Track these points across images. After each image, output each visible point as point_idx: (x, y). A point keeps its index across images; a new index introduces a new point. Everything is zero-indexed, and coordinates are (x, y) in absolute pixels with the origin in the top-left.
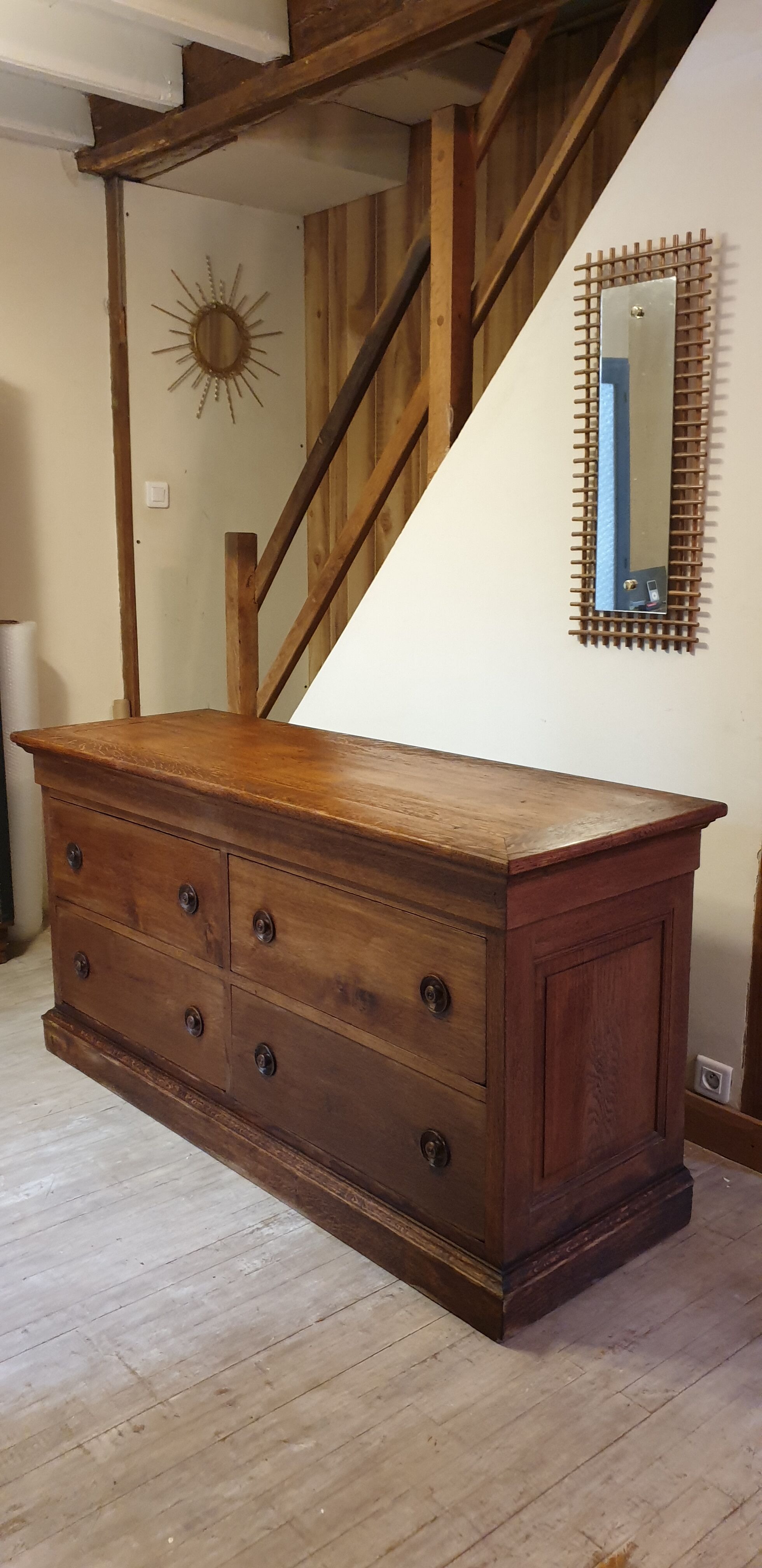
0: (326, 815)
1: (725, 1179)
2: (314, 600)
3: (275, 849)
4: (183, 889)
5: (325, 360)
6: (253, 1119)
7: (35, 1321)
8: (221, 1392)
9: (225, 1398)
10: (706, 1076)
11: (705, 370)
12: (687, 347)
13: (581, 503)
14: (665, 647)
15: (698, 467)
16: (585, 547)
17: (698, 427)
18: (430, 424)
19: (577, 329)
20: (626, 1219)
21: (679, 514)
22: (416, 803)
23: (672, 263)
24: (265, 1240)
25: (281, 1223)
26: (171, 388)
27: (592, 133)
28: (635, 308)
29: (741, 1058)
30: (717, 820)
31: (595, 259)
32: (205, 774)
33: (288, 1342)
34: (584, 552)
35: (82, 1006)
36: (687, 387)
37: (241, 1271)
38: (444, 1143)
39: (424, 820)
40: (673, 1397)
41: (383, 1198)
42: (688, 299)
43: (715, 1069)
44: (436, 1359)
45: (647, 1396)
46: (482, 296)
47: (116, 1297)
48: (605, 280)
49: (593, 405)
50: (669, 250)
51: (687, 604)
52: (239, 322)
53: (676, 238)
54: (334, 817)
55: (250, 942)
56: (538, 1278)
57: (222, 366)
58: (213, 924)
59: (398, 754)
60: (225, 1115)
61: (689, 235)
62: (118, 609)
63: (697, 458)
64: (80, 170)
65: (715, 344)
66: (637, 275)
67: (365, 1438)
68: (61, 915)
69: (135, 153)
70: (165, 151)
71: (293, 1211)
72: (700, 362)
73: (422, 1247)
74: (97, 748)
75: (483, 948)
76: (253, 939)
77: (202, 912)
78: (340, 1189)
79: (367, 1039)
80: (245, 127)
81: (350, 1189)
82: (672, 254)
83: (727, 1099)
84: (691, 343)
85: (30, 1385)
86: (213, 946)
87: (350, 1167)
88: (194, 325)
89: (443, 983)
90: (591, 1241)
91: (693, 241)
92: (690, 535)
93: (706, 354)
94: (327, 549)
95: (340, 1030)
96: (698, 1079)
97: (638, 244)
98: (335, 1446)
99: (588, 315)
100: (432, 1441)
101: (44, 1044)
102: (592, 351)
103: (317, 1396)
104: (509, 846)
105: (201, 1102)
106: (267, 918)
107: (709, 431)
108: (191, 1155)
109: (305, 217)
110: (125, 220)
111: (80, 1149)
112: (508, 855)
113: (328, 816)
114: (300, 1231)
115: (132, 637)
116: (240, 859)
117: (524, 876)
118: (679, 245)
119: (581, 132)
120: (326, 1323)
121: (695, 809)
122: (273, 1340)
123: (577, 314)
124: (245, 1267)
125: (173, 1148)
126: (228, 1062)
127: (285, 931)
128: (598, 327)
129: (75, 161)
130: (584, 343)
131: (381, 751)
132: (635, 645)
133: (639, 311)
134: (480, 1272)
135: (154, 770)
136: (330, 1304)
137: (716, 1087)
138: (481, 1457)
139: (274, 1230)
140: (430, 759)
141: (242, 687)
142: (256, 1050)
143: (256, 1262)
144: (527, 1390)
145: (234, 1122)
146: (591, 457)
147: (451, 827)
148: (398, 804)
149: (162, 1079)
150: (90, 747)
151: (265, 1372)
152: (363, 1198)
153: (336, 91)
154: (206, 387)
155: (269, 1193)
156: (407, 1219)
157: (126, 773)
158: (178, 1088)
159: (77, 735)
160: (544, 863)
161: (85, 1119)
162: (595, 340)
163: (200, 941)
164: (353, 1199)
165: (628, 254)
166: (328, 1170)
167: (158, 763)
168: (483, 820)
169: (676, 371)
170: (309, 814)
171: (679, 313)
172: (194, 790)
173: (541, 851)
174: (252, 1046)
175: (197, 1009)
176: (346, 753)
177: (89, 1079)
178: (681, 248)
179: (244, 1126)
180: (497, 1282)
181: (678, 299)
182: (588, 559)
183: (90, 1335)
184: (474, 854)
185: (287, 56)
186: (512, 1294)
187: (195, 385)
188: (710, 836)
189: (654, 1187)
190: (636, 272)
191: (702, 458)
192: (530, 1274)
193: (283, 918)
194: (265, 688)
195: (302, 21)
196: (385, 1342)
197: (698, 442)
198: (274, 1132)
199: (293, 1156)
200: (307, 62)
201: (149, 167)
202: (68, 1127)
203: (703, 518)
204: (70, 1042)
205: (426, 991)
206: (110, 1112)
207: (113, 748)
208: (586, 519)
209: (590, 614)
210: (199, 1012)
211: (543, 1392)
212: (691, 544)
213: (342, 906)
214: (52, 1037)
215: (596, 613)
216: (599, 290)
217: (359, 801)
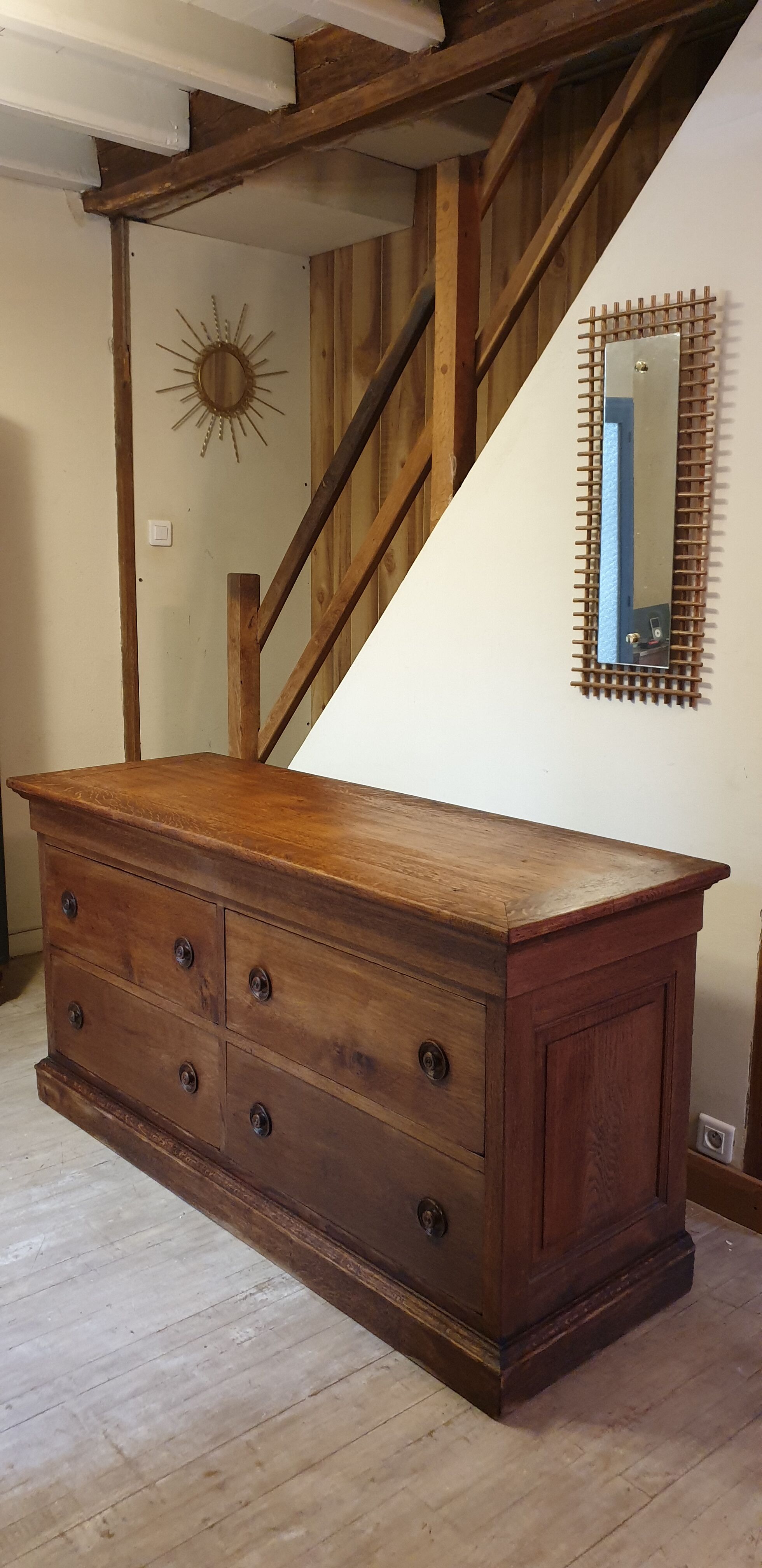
0: (324, 874)
1: (727, 1241)
2: (316, 642)
3: (271, 906)
4: (178, 942)
5: (330, 399)
6: (247, 1180)
7: (20, 1396)
8: (209, 1474)
9: (215, 1480)
10: (708, 1135)
11: (709, 426)
12: (690, 403)
13: (584, 556)
14: (668, 701)
15: (701, 522)
16: (587, 599)
17: (701, 482)
18: (433, 472)
19: (580, 382)
20: (627, 1287)
21: (682, 569)
22: (415, 862)
23: (676, 319)
24: (259, 1306)
25: (275, 1288)
26: (175, 427)
27: (597, 187)
28: (639, 363)
29: (744, 1118)
30: (719, 881)
31: (599, 313)
32: (203, 827)
33: (280, 1418)
34: (587, 604)
35: (75, 1056)
36: (690, 443)
37: (233, 1340)
38: (441, 1213)
39: (422, 882)
40: (674, 1481)
41: (379, 1265)
42: (692, 356)
43: (717, 1128)
44: (432, 1436)
45: (649, 1480)
46: (487, 345)
47: (104, 1369)
48: (608, 334)
49: (596, 457)
50: (673, 306)
51: (690, 659)
52: (244, 361)
53: (680, 294)
54: (332, 876)
55: (247, 999)
56: (536, 1352)
57: (226, 405)
58: (209, 979)
59: (399, 805)
60: (219, 1174)
61: (693, 292)
62: (120, 646)
63: (701, 513)
64: (86, 211)
65: (719, 400)
66: (641, 330)
67: (358, 1525)
68: (55, 964)
69: (141, 195)
70: (171, 193)
71: (287, 1275)
72: (703, 418)
73: (419, 1319)
74: (94, 796)
75: (482, 1016)
76: (249, 996)
77: (198, 966)
78: (335, 1255)
79: (363, 1103)
80: (249, 172)
81: (346, 1255)
82: (676, 310)
83: (730, 1158)
84: (695, 399)
85: (12, 1467)
86: (209, 1002)
87: (345, 1233)
88: (200, 364)
89: (442, 1050)
90: (590, 1312)
91: (697, 298)
92: (693, 590)
93: (710, 410)
94: (330, 588)
95: (336, 1093)
96: (700, 1139)
97: (642, 299)
98: (327, 1533)
99: (592, 369)
100: (427, 1529)
101: (37, 1093)
102: (596, 405)
103: (309, 1478)
104: (509, 912)
105: (196, 1161)
106: (263, 975)
107: (712, 487)
108: (184, 1214)
109: (311, 258)
110: (130, 260)
111: (72, 1206)
112: (508, 923)
113: (326, 875)
114: (295, 1296)
115: (133, 674)
116: (236, 914)
117: (524, 944)
118: (683, 301)
119: (585, 187)
120: (319, 1397)
121: (697, 872)
122: (264, 1417)
123: (580, 367)
124: (238, 1335)
125: (166, 1206)
126: (223, 1120)
127: (281, 990)
128: (603, 380)
129: (81, 202)
130: (587, 396)
131: (381, 801)
132: (637, 698)
133: (642, 366)
134: (478, 1345)
135: (151, 822)
136: (324, 1377)
137: (718, 1146)
138: (477, 1547)
139: (268, 1295)
140: (430, 811)
141: (243, 727)
142: (251, 1110)
143: (249, 1330)
144: (525, 1472)
145: (229, 1182)
146: (593, 510)
147: (450, 890)
148: (397, 862)
149: (156, 1135)
150: (86, 795)
151: (255, 1451)
152: (359, 1265)
153: (343, 139)
154: (210, 426)
155: (263, 1255)
156: (404, 1288)
157: (121, 824)
158: (172, 1144)
159: (73, 781)
160: (545, 930)
161: (77, 1175)
162: (599, 393)
163: (195, 996)
164: (348, 1266)
165: (632, 309)
166: (323, 1234)
167: (155, 815)
168: (483, 882)
169: (680, 426)
170: (307, 873)
171: (682, 369)
172: (191, 844)
173: (541, 918)
174: (248, 1105)
175: (192, 1065)
176: (346, 803)
177: (82, 1131)
178: (685, 304)
179: (238, 1185)
180: (494, 1357)
181: (681, 355)
182: (590, 611)
183: (77, 1410)
184: (474, 920)
185: (293, 104)
186: (510, 1369)
187: (199, 424)
188: (712, 896)
189: (655, 1254)
190: (640, 327)
191: (705, 514)
192: (528, 1348)
193: (281, 977)
194: (266, 729)
195: (308, 71)
196: (380, 1418)
197: (701, 498)
198: (269, 1193)
199: (288, 1219)
200: (313, 111)
201: (155, 209)
202: (60, 1183)
203: (706, 574)
204: (63, 1093)
205: (424, 1058)
206: (103, 1167)
207: (110, 797)
208: (588, 571)
209: (593, 666)
210: (193, 1068)
211: (541, 1475)
212: (693, 599)
213: (339, 966)
214: (45, 1088)
215: (598, 665)
216: (603, 344)
217: (357, 859)
